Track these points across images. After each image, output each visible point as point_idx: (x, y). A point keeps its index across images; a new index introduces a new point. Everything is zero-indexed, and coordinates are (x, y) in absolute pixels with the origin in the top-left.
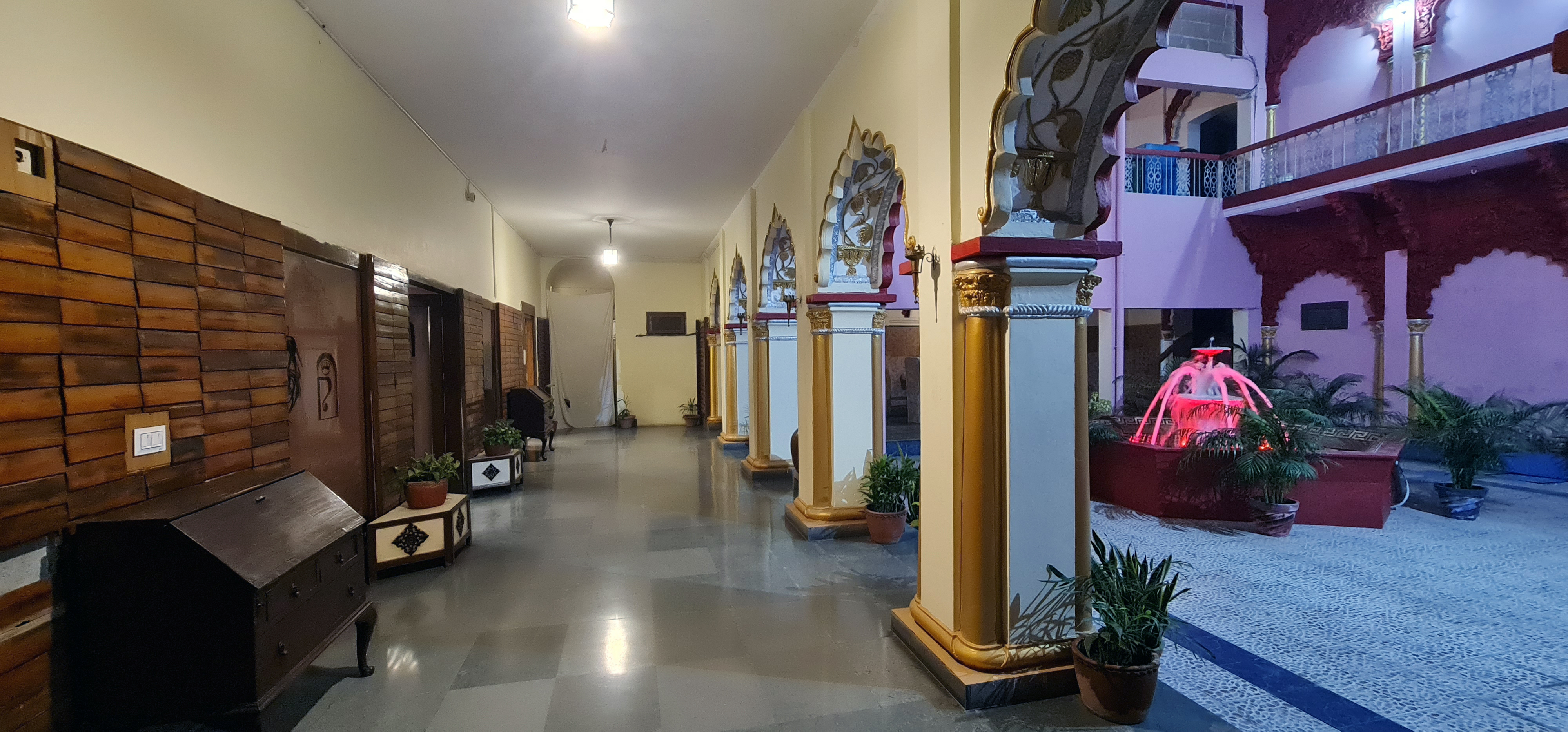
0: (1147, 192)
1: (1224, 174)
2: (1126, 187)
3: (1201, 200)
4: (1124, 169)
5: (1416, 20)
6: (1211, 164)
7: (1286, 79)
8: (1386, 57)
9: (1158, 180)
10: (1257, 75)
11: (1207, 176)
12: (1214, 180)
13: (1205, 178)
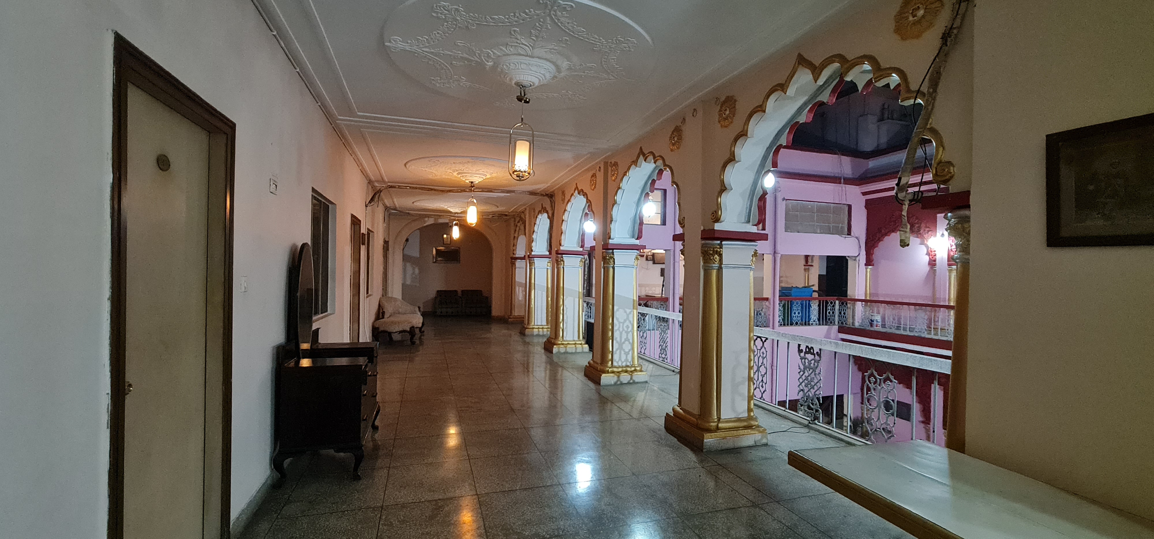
0: (792, 324)
1: (839, 309)
2: (779, 322)
3: (825, 328)
4: (778, 310)
5: (949, 249)
6: (831, 303)
7: (877, 252)
8: (932, 263)
9: (799, 316)
10: (860, 247)
11: (829, 310)
12: (833, 313)
13: (828, 312)
